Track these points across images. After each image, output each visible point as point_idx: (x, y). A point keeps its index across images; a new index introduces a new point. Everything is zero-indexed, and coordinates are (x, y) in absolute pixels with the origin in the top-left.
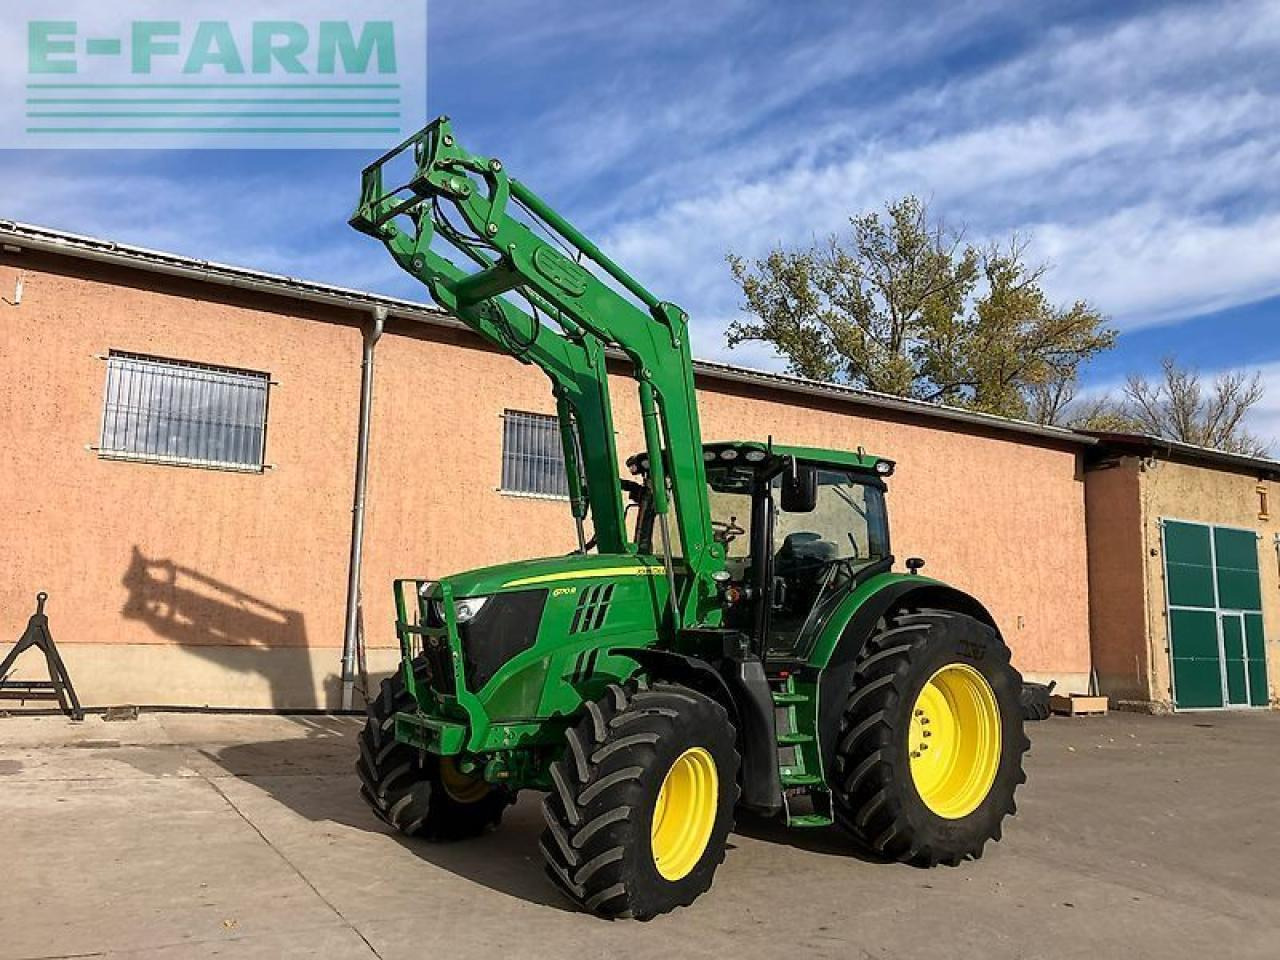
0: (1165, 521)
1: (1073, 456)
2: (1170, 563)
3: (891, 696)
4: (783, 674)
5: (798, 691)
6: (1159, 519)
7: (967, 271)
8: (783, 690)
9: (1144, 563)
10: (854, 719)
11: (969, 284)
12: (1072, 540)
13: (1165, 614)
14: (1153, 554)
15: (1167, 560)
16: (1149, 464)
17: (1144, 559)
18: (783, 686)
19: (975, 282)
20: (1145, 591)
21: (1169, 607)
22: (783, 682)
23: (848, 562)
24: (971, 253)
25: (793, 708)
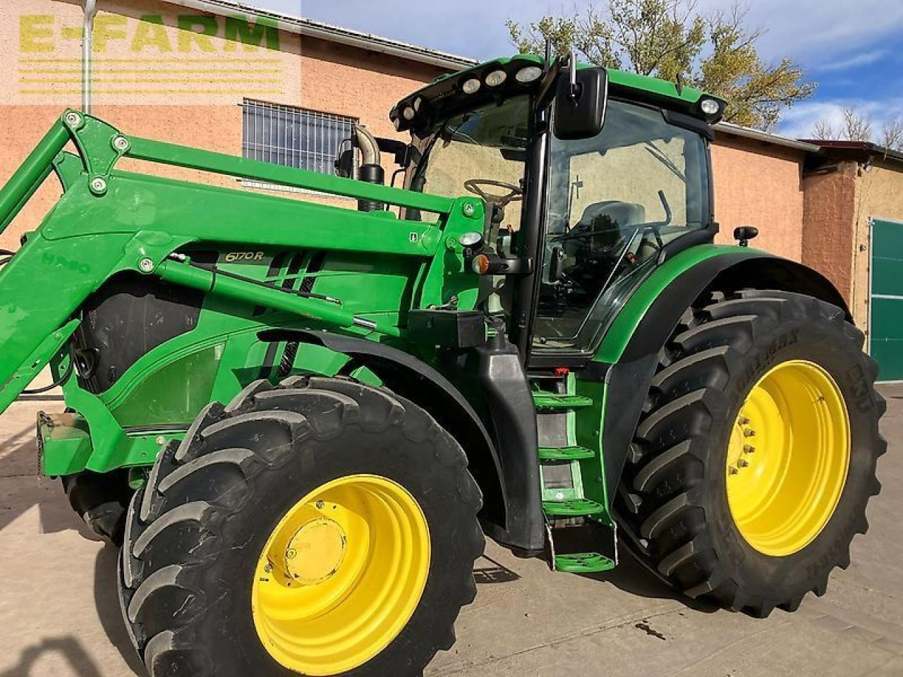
0: (874, 221)
1: (797, 164)
2: (875, 257)
3: (700, 418)
4: (560, 370)
5: (579, 392)
6: (869, 218)
7: (695, 37)
8: (560, 389)
9: (853, 257)
10: (652, 448)
11: (697, 48)
12: (787, 238)
13: (867, 302)
14: (861, 249)
15: (873, 255)
16: (865, 168)
17: (853, 253)
18: (560, 386)
19: (701, 46)
20: (852, 282)
21: (872, 296)
22: (560, 380)
23: (655, 229)
24: (699, 21)
25: (571, 415)
